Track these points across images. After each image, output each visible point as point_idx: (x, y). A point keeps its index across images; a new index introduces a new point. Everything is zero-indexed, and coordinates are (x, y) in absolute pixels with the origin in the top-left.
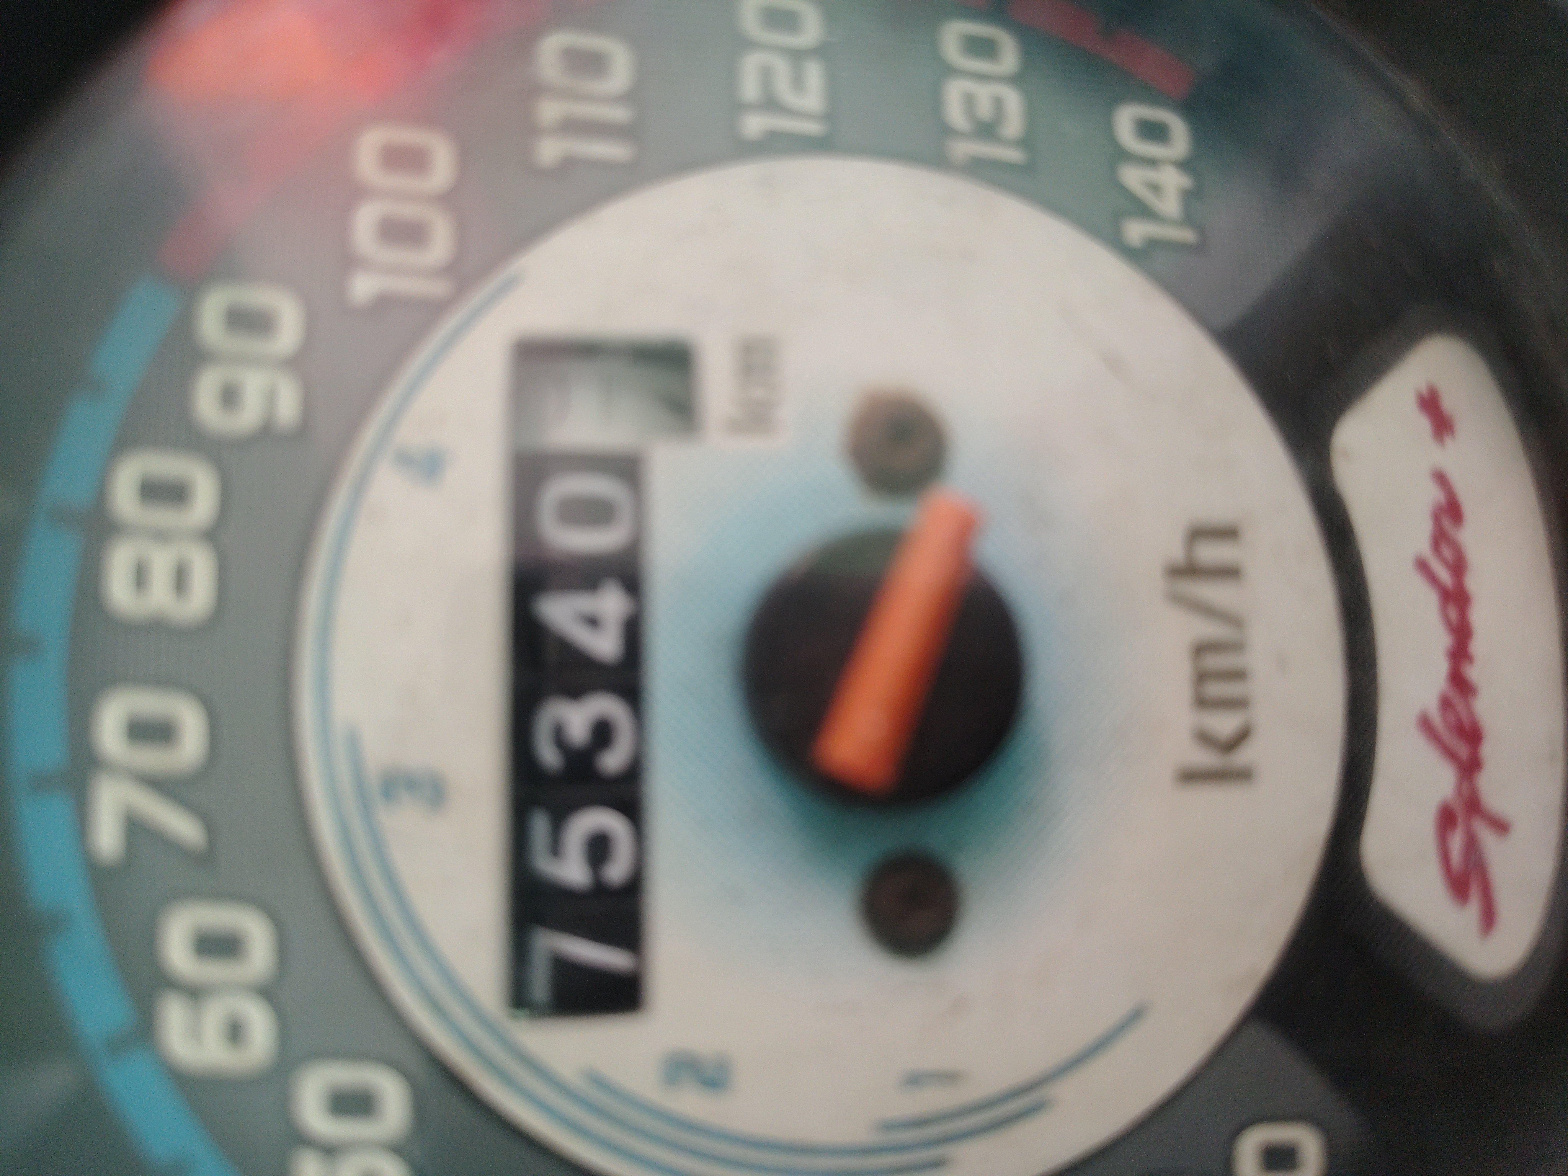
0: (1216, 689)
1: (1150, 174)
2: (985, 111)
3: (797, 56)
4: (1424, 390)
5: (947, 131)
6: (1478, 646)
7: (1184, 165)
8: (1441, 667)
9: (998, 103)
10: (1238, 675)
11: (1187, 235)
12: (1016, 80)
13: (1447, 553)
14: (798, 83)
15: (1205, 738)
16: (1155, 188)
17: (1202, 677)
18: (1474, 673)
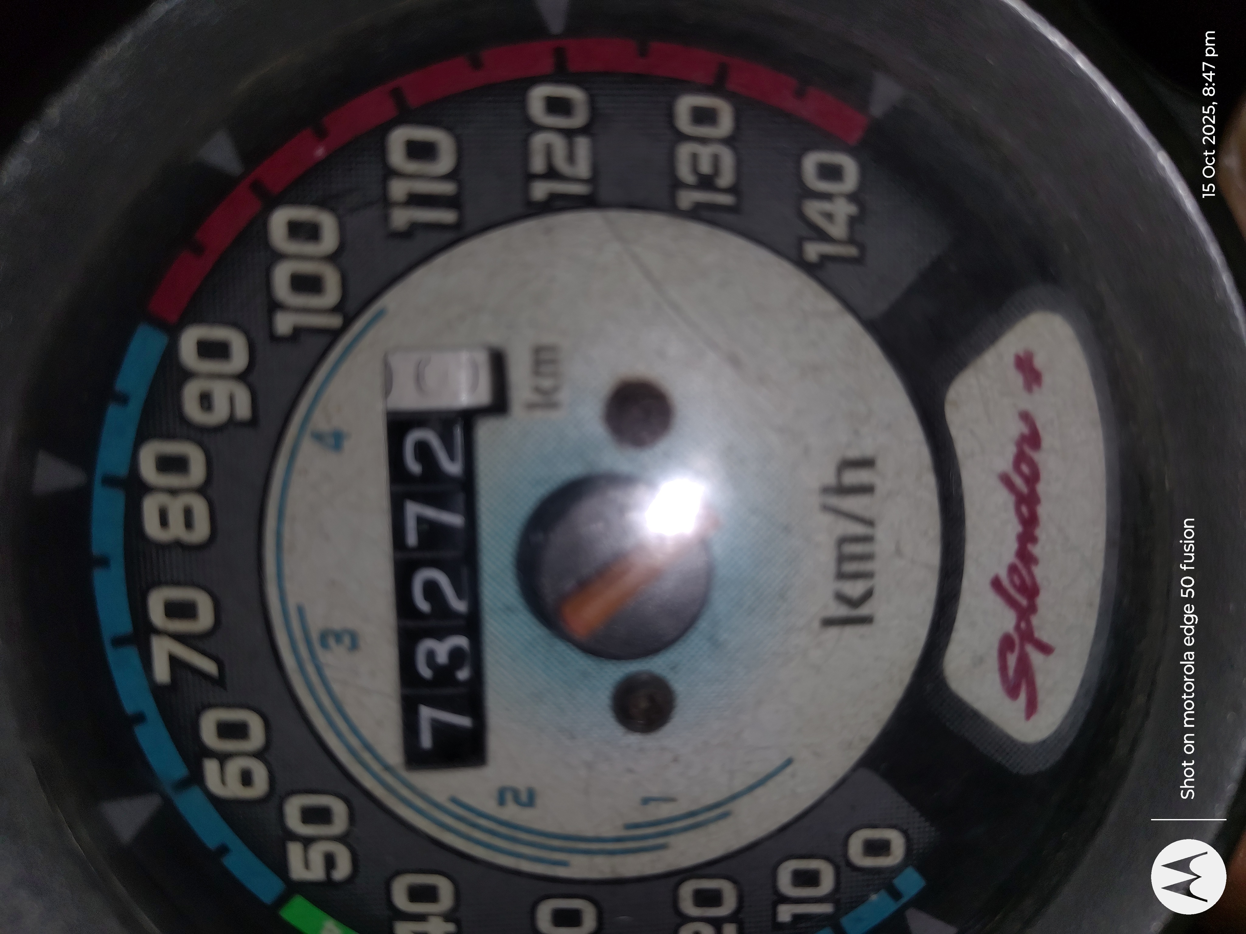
0: (851, 567)
1: (826, 206)
2: (705, 168)
3: (569, 134)
4: (1022, 354)
5: (677, 184)
6: (1040, 533)
7: (853, 197)
8: (1012, 546)
9: (716, 160)
10: (868, 557)
11: (852, 251)
12: (729, 141)
13: (1025, 468)
14: (571, 158)
15: (841, 598)
16: (829, 216)
17: (842, 559)
18: (1036, 550)
